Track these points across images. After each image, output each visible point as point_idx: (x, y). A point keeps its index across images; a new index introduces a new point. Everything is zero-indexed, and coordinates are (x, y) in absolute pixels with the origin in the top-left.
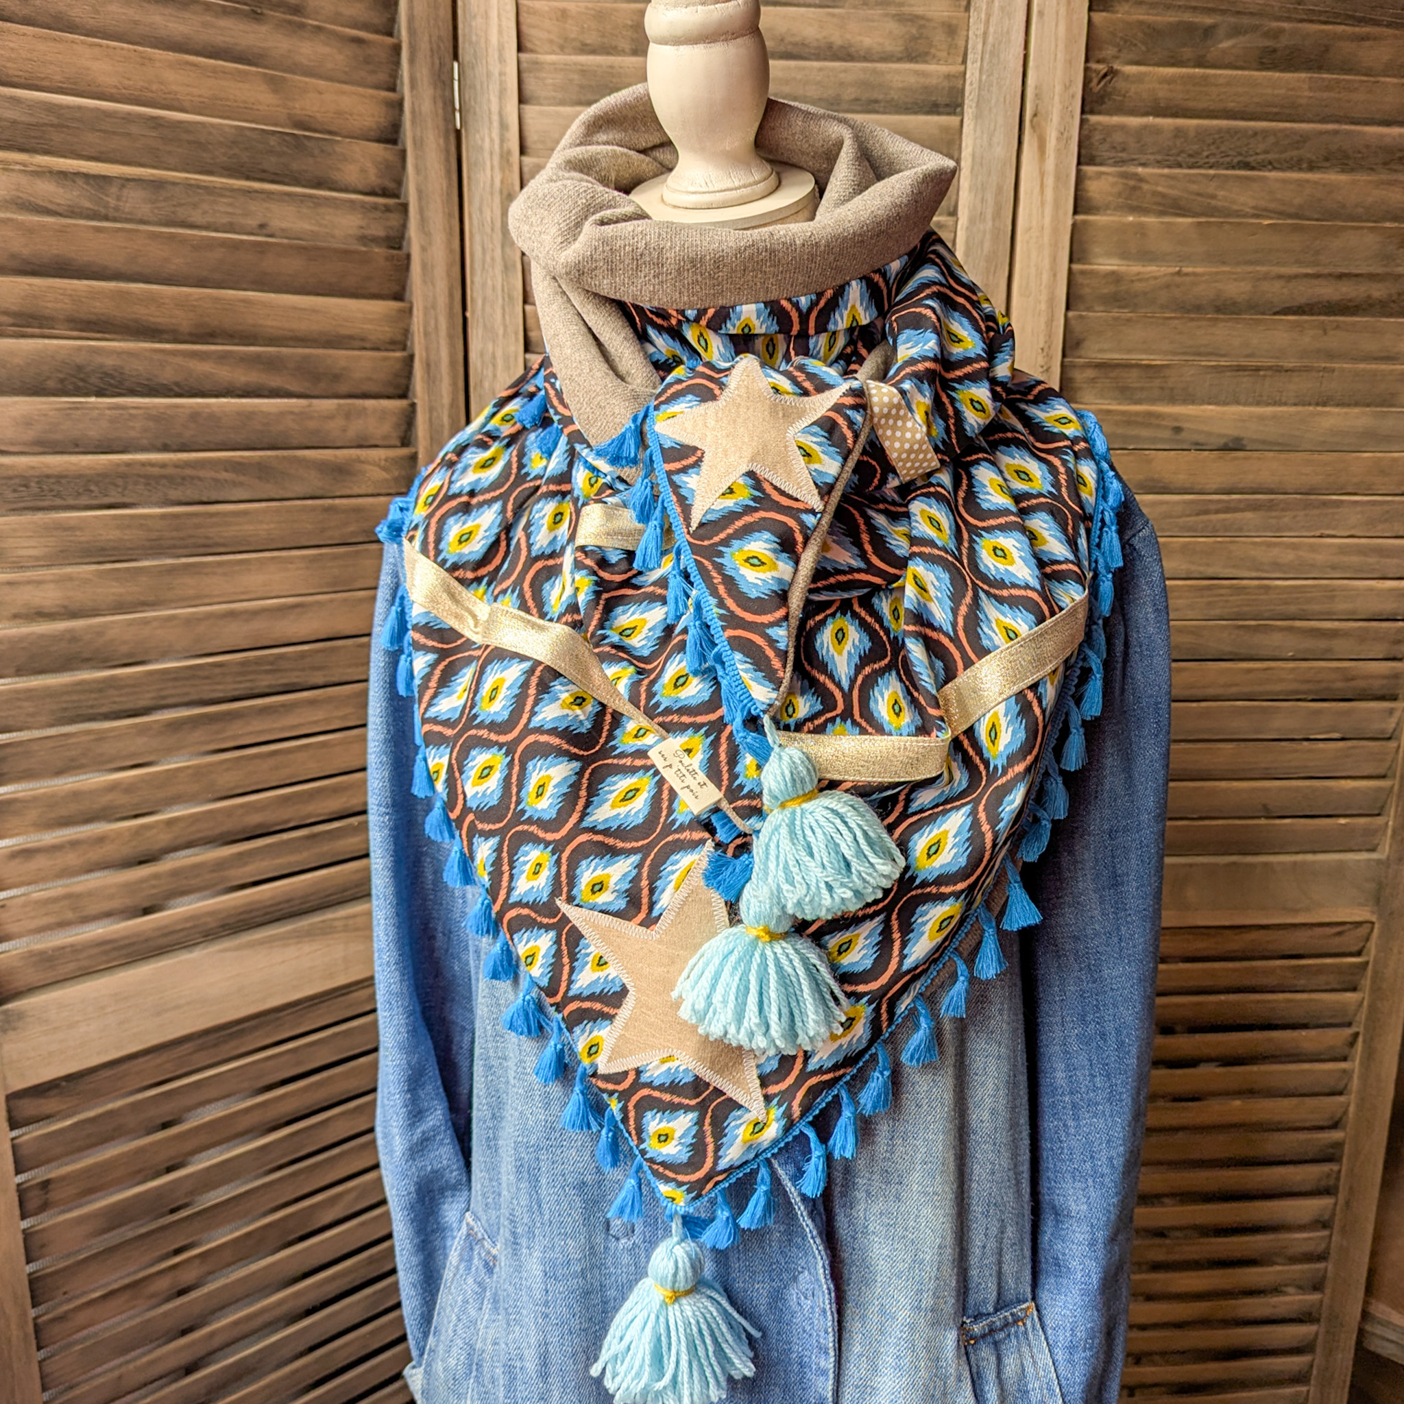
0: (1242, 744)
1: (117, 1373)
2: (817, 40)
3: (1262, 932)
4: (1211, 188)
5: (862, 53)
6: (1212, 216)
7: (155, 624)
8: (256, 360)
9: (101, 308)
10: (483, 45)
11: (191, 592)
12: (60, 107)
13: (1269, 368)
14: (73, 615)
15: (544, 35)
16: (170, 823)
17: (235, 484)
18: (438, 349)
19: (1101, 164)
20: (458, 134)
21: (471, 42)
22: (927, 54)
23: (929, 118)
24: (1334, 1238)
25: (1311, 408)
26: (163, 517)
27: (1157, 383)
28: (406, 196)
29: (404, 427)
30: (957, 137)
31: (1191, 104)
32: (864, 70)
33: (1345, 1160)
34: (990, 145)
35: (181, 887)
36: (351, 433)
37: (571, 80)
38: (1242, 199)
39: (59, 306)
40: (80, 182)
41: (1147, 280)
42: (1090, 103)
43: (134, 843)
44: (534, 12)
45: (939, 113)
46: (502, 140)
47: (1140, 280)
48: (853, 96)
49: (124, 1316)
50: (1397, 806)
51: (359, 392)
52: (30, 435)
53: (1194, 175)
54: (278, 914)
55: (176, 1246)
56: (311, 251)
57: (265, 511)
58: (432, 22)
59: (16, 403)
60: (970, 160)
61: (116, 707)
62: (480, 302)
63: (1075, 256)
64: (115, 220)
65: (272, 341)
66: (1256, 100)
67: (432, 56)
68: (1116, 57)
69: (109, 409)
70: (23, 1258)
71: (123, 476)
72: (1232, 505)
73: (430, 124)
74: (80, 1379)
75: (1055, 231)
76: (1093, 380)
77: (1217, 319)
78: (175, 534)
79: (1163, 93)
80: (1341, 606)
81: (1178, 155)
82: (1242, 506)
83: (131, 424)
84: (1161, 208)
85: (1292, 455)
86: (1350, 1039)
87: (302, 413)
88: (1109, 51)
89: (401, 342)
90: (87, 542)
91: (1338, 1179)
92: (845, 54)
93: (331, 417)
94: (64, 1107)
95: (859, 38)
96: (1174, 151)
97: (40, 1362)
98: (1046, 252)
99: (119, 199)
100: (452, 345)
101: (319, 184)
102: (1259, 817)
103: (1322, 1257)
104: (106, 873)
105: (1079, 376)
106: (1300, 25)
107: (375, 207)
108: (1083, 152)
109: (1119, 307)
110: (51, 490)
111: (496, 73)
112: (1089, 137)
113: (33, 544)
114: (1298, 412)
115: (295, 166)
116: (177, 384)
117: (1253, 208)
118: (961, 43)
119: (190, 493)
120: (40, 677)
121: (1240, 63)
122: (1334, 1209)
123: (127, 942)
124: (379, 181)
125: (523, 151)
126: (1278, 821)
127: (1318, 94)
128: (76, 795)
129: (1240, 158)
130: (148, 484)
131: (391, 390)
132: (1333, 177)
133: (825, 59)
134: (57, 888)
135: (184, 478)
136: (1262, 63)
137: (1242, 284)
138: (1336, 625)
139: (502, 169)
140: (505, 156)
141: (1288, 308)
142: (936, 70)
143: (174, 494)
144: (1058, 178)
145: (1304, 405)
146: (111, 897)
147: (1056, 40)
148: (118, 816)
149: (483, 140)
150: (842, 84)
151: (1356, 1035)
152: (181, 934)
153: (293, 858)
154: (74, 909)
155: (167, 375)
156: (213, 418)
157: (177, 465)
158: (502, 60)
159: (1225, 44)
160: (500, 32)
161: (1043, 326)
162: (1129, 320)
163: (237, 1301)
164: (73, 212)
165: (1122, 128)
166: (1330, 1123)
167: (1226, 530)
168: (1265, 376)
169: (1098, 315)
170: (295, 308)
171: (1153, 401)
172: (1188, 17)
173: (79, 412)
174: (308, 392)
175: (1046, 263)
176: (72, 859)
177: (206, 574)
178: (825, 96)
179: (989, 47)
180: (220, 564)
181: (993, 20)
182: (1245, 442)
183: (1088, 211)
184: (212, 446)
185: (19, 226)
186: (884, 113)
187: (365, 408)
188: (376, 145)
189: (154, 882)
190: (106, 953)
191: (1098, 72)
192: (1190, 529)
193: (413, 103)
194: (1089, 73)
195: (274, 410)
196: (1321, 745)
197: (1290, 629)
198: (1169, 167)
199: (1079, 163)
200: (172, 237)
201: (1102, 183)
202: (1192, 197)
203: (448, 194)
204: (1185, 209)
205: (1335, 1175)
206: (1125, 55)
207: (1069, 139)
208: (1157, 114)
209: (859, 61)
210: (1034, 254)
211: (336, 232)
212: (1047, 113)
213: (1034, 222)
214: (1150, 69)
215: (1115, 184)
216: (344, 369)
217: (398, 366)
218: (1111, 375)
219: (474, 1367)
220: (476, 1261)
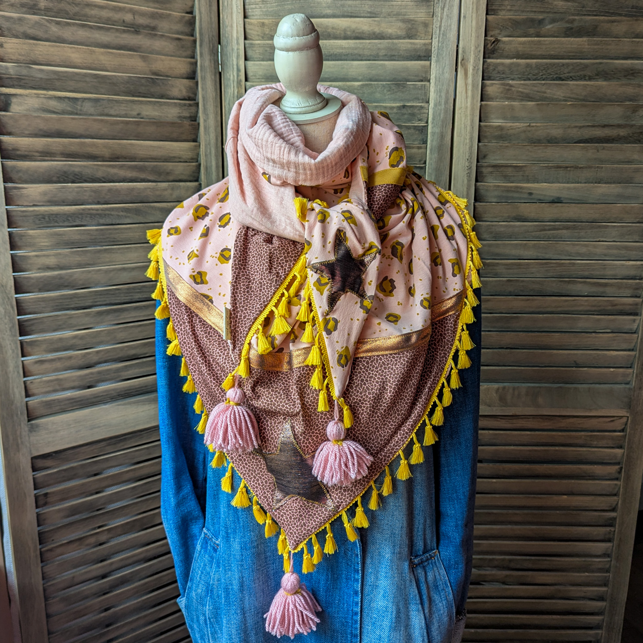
0: (563, 334)
2: (369, 31)
3: (575, 419)
4: (543, 89)
5: (388, 36)
6: (545, 101)
7: (93, 273)
8: (135, 168)
10: (230, 38)
11: (108, 260)
13: (571, 167)
14: (61, 268)
15: (255, 33)
16: (98, 352)
17: (126, 217)
18: (211, 162)
19: (493, 80)
20: (220, 73)
21: (225, 37)
22: (416, 35)
23: (416, 62)
24: (612, 562)
25: (592, 184)
26: (97, 230)
27: (521, 173)
28: (198, 99)
30: (429, 70)
31: (534, 53)
32: (388, 43)
33: (617, 525)
34: (443, 73)
35: (102, 378)
36: (174, 196)
37: (266, 51)
38: (558, 93)
39: (58, 149)
40: (66, 100)
41: (515, 129)
42: (488, 54)
43: (83, 360)
44: (251, 24)
45: (421, 60)
46: (238, 76)
47: (512, 129)
48: (384, 54)
49: (77, 551)
50: (638, 364)
51: (177, 179)
52: (46, 198)
53: (535, 83)
54: (141, 392)
55: (99, 525)
56: (158, 123)
57: (138, 228)
58: (209, 30)
59: (40, 186)
60: (434, 80)
61: (77, 305)
63: (482, 119)
64: (80, 115)
65: (142, 160)
66: (564, 50)
67: (209, 43)
68: (500, 34)
69: (77, 188)
70: (36, 524)
71: (81, 214)
72: (556, 227)
73: (208, 71)
74: (58, 576)
75: (473, 109)
76: (491, 172)
77: (547, 146)
78: (101, 237)
79: (520, 48)
80: (609, 272)
81: (528, 75)
82: (561, 227)
83: (85, 194)
84: (521, 98)
85: (583, 205)
86: (619, 470)
87: (154, 188)
88: (497, 32)
89: (196, 159)
90: (67, 240)
91: (614, 535)
92: (381, 37)
93: (165, 190)
94: (54, 464)
95: (386, 30)
96: (527, 73)
97: (42, 567)
98: (469, 118)
99: (82, 106)
100: (217, 160)
101: (162, 97)
102: (573, 367)
103: (608, 571)
104: (72, 371)
105: (485, 170)
106: (583, 17)
107: (185, 105)
108: (485, 74)
109: (503, 141)
110: (54, 220)
111: (236, 49)
112: (487, 68)
113: (46, 241)
114: (585, 186)
115: (152, 90)
116: (103, 178)
117: (564, 97)
118: (431, 30)
119: (108, 221)
120: (48, 293)
121: (556, 34)
122: (612, 548)
123: (80, 399)
124: (187, 94)
125: (246, 80)
126: (581, 369)
127: (592, 47)
128: (61, 339)
129: (557, 76)
130: (91, 217)
131: (191, 178)
132: (601, 83)
133: (372, 39)
134: (53, 376)
135: (105, 215)
136: (566, 34)
137: (559, 130)
138: (606, 281)
139: (238, 87)
140: (239, 82)
141: (581, 140)
142: (419, 42)
143: (102, 221)
144: (473, 86)
145: (589, 183)
146: (74, 381)
147: (472, 28)
148: (77, 348)
149: (230, 76)
150: (379, 49)
151: (621, 468)
152: (103, 397)
154: (60, 385)
156: (118, 191)
157: (102, 210)
158: (238, 43)
159: (549, 27)
160: (237, 32)
161: (468, 150)
162: (507, 146)
163: (122, 551)
164: (64, 113)
165: (502, 64)
166: (610, 508)
167: (554, 239)
168: (570, 170)
169: (493, 144)
170: (151, 146)
171: (519, 182)
172: (532, 16)
173: (65, 190)
174: (157, 180)
175: (469, 122)
176: (59, 365)
177: (114, 253)
178: (372, 54)
179: (442, 32)
180: (119, 249)
181: (444, 21)
182: (562, 199)
183: (490, 99)
184: (117, 202)
185: (43, 118)
186: (398, 60)
187: (180, 186)
188: (185, 80)
189: (92, 376)
190: (71, 403)
191: (491, 40)
192: (537, 238)
193: (201, 63)
194: (486, 42)
195: (142, 187)
196: (601, 335)
197: (585, 282)
198: (525, 80)
199: (483, 79)
201: (493, 88)
202: (535, 93)
203: (216, 98)
204: (531, 98)
205: (612, 533)
206: (504, 33)
207: (478, 69)
208: (517, 58)
209: (387, 39)
210: (463, 119)
211: (169, 115)
212: (468, 59)
213: (463, 105)
214: (514, 39)
215: (499, 88)
216: (171, 170)
217: (194, 168)
218: (499, 170)
219: (210, 592)
220: (209, 548)
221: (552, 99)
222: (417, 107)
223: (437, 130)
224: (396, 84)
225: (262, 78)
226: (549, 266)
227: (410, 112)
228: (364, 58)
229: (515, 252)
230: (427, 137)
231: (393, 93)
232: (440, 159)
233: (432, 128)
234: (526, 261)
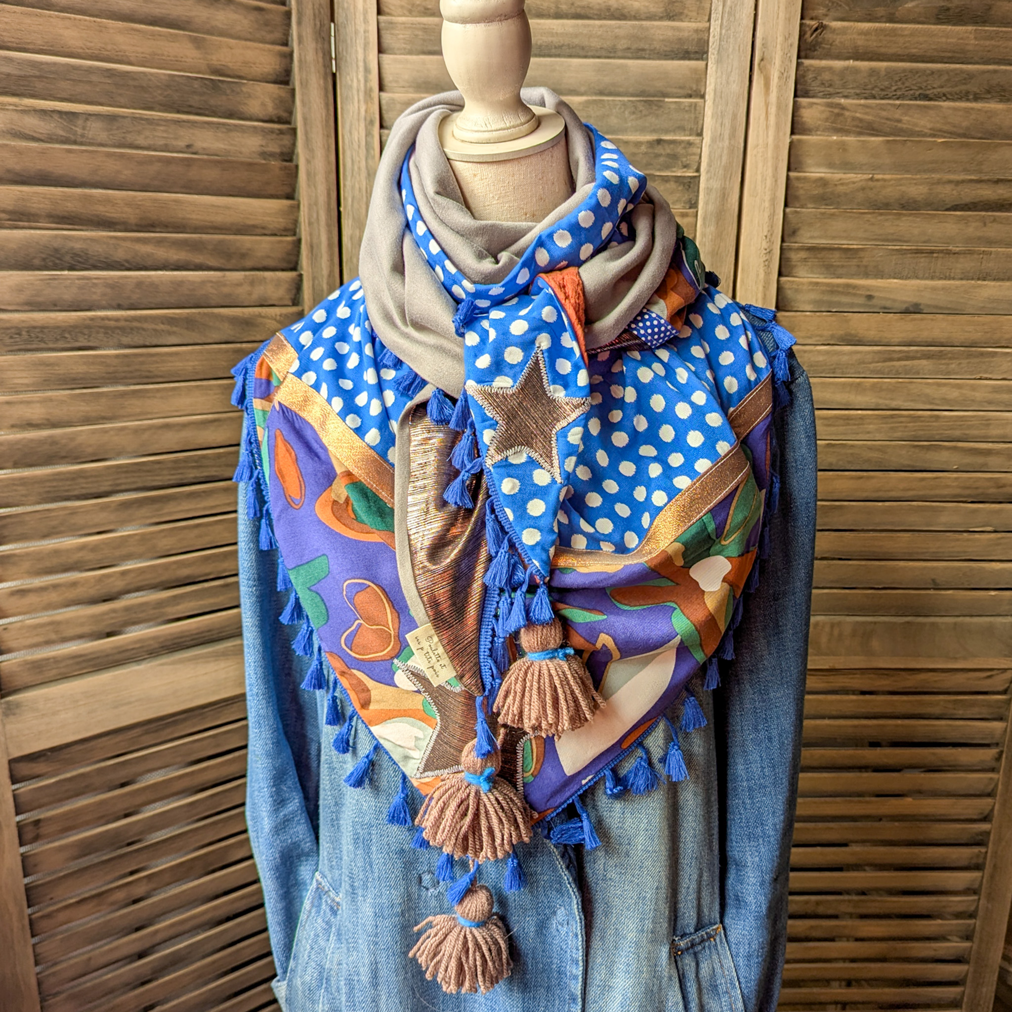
0: (916, 534)
1: (86, 956)
2: (599, 4)
3: (930, 674)
4: (897, 115)
5: (633, 13)
6: (900, 136)
7: (112, 433)
8: (184, 244)
9: (71, 207)
10: (352, 10)
11: (138, 410)
12: (42, 63)
13: (941, 251)
14: (54, 425)
15: (397, 2)
16: (124, 573)
17: (170, 333)
18: (319, 235)
19: (813, 97)
20: (334, 75)
21: (343, 8)
22: (681, 13)
23: (682, 62)
24: (981, 902)
25: (973, 282)
26: (117, 356)
27: (854, 262)
28: (295, 122)
29: (294, 291)
30: (703, 76)
31: (883, 50)
32: (634, 27)
33: (990, 845)
34: (728, 83)
35: (133, 618)
36: (255, 296)
37: (417, 36)
38: (922, 123)
39: (42, 206)
40: (56, 117)
41: (847, 184)
42: (805, 50)
43: (98, 587)
45: (690, 59)
46: (366, 81)
47: (842, 184)
48: (625, 46)
49: (94, 916)
51: (260, 266)
52: (23, 298)
53: (883, 104)
54: (202, 640)
55: (130, 870)
56: (224, 164)
57: (191, 352)
59: (11, 275)
60: (711, 95)
61: (84, 491)
62: (350, 200)
63: (792, 166)
64: (81, 144)
65: (196, 230)
66: (936, 46)
67: (315, 19)
68: (826, 15)
69: (78, 279)
70: (21, 874)
71: (89, 327)
72: (911, 354)
73: (313, 69)
74: (62, 958)
75: (777, 147)
76: (805, 260)
77: (900, 214)
78: (126, 369)
79: (861, 42)
80: (995, 432)
81: (873, 89)
82: (919, 355)
83: (93, 290)
84: (858, 130)
85: (958, 317)
86: (997, 756)
87: (218, 282)
88: (821, 11)
89: (292, 230)
90: (64, 374)
91: (985, 858)
92: (620, 15)
93: (239, 285)
94: (50, 769)
95: (630, 3)
96: (870, 87)
97: (34, 945)
98: (770, 164)
99: (84, 128)
100: (329, 232)
101: (231, 116)
102: (929, 589)
103: (972, 915)
104: (79, 607)
105: (794, 256)
107: (272, 131)
108: (799, 87)
109: (827, 205)
110: (37, 337)
111: (362, 31)
112: (804, 76)
113: (25, 375)
114: (963, 285)
115: (212, 102)
116: (127, 261)
117: (931, 129)
119: (138, 340)
120: (31, 469)
121: (924, 18)
122: (982, 881)
123: (93, 656)
124: (276, 112)
125: (381, 88)
126: (943, 592)
127: (982, 42)
128: (56, 552)
129: (920, 91)
130: (106, 333)
131: (285, 265)
132: (994, 106)
133: (605, 19)
134: (44, 617)
135: (132, 329)
136: (939, 19)
137: (921, 187)
138: (990, 446)
139: (366, 102)
140: (368, 93)
141: (957, 205)
142: (687, 27)
143: (128, 339)
144: (779, 107)
145: (968, 280)
146: (82, 624)
147: (779, 3)
148: (87, 568)
149: (352, 81)
150: (616, 37)
151: (1001, 753)
152: (133, 652)
153: (212, 601)
154: (56, 632)
155: (120, 255)
156: (154, 286)
157: (129, 319)
158: (366, 21)
159: (910, 5)
161: (767, 219)
162: (833, 215)
163: (173, 910)
164: (51, 139)
165: (830, 69)
166: (980, 817)
167: (906, 374)
168: (938, 257)
169: (809, 211)
170: (213, 206)
171: (852, 276)
173: (56, 282)
174: (223, 267)
175: (770, 172)
176: (54, 597)
177: (149, 397)
178: (605, 46)
180: (158, 390)
182: (921, 307)
183: (806, 131)
185: (13, 149)
186: (649, 59)
187: (265, 278)
188: (272, 86)
189: (114, 615)
190: (78, 663)
191: (810, 27)
192: (879, 372)
193: (300, 54)
194: (803, 28)
195: (199, 280)
196: (977, 536)
197: (956, 449)
198: (866, 98)
199: (796, 96)
200: (122, 156)
201: (813, 111)
202: (883, 121)
203: (327, 121)
204: (877, 130)
205: (982, 856)
206: (832, 14)
207: (788, 78)
208: (856, 58)
209: (630, 20)
210: (760, 165)
211: (243, 150)
212: (771, 58)
213: (761, 141)
214: (851, 24)
215: (823, 112)
216: (249, 249)
217: (290, 247)
218: (819, 256)
219: (324, 981)
220: (324, 907)
221: (911, 133)
222: (681, 142)
223: (716, 185)
224: (645, 101)
225: (409, 87)
226: (895, 420)
227: (668, 151)
228: (590, 54)
229: (840, 397)
230: (698, 196)
231: (641, 118)
232: (720, 235)
233: (708, 180)
234: (860, 412)
